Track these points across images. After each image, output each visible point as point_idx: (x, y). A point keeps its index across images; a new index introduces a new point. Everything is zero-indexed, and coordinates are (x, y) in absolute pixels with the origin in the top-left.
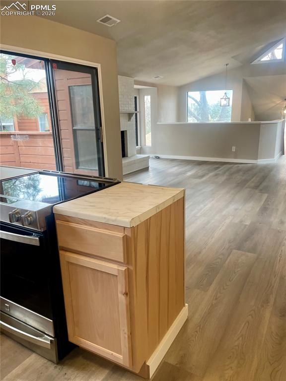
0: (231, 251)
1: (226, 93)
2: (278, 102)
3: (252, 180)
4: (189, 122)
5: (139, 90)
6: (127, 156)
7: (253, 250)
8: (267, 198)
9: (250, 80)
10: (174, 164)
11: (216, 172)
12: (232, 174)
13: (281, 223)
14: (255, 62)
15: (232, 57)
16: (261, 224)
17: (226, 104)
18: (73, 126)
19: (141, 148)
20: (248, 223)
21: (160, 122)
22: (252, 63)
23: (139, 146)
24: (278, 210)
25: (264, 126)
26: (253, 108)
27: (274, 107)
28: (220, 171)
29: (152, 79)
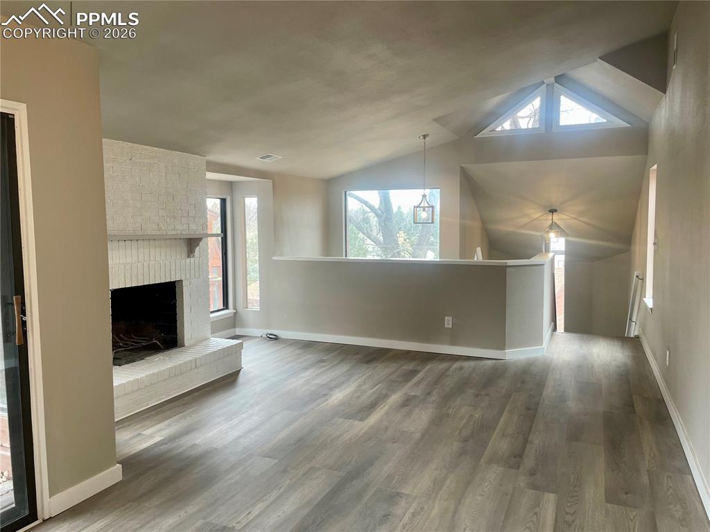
1: (424, 196)
2: (536, 216)
3: (501, 423)
4: (351, 257)
5: (231, 184)
9: (476, 170)
12: (446, 399)
14: (484, 134)
15: (436, 120)
17: (428, 219)
19: (235, 314)
21: (282, 255)
22: (479, 136)
23: (230, 311)
25: (513, 270)
29: (255, 162)
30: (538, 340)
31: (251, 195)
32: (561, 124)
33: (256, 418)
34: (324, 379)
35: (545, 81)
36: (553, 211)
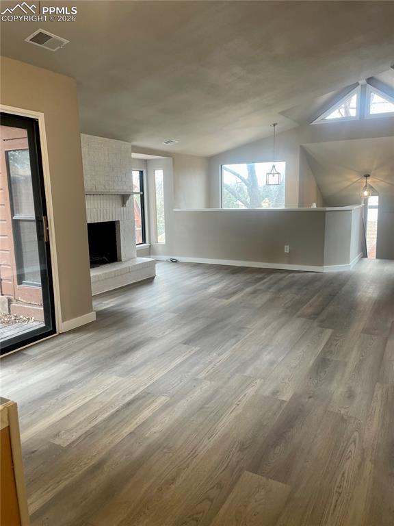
0: (239, 476)
1: (274, 166)
2: (355, 180)
3: (311, 301)
4: (225, 208)
5: (146, 161)
6: (121, 261)
7: (284, 473)
8: (330, 339)
9: (311, 147)
10: (197, 271)
11: (258, 286)
12: (279, 291)
13: (348, 397)
14: (318, 122)
15: (282, 113)
16: (311, 399)
17: (276, 182)
18: (13, 215)
19: (150, 246)
20: (286, 396)
21: (179, 208)
22: (313, 123)
23: (147, 244)
24: (346, 364)
25: (331, 214)
26: (319, 188)
27: (349, 186)
28: (264, 283)
29: (161, 146)
30: (346, 260)
31: (159, 168)
32: (371, 113)
33: (165, 297)
34: (206, 281)
35: (360, 82)
36: (367, 176)
